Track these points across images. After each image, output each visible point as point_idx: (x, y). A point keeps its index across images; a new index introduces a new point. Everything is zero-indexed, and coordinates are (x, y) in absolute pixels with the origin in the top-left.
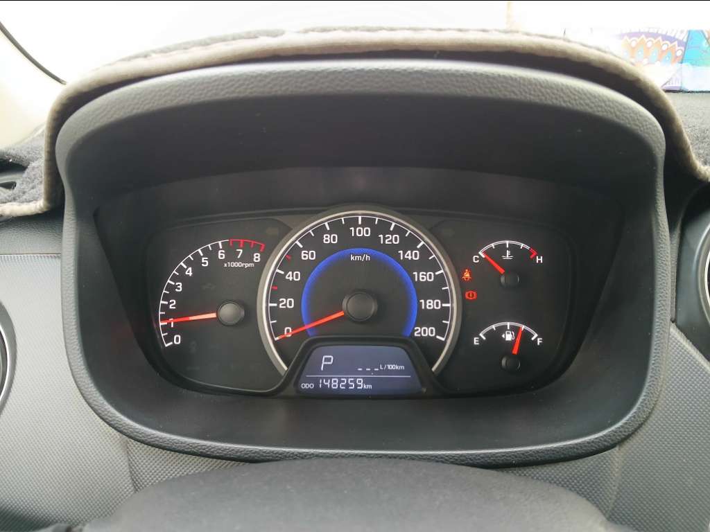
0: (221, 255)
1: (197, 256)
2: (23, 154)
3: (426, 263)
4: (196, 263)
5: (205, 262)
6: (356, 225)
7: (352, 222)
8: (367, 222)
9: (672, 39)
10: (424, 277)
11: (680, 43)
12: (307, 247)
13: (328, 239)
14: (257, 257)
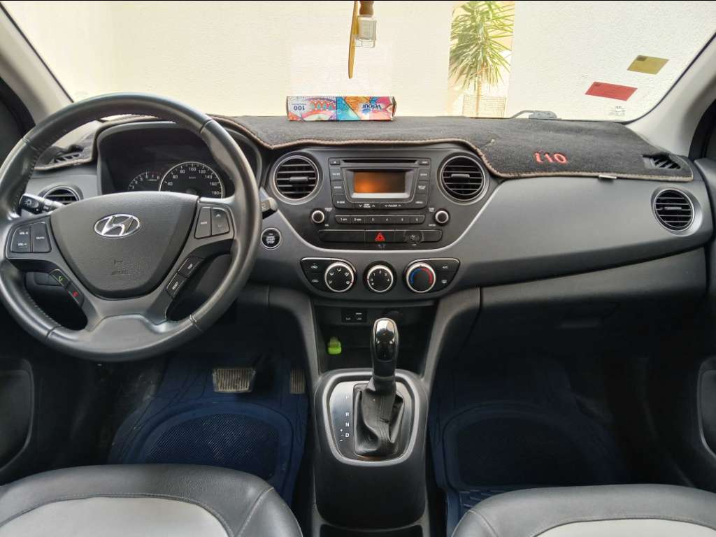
0: (147, 177)
1: (139, 177)
2: (81, 145)
3: (214, 180)
4: (138, 180)
5: (142, 179)
6: (191, 167)
7: (190, 166)
8: (195, 166)
9: (331, 100)
10: (213, 184)
11: (334, 102)
12: (175, 174)
13: (182, 172)
14: (158, 177)
